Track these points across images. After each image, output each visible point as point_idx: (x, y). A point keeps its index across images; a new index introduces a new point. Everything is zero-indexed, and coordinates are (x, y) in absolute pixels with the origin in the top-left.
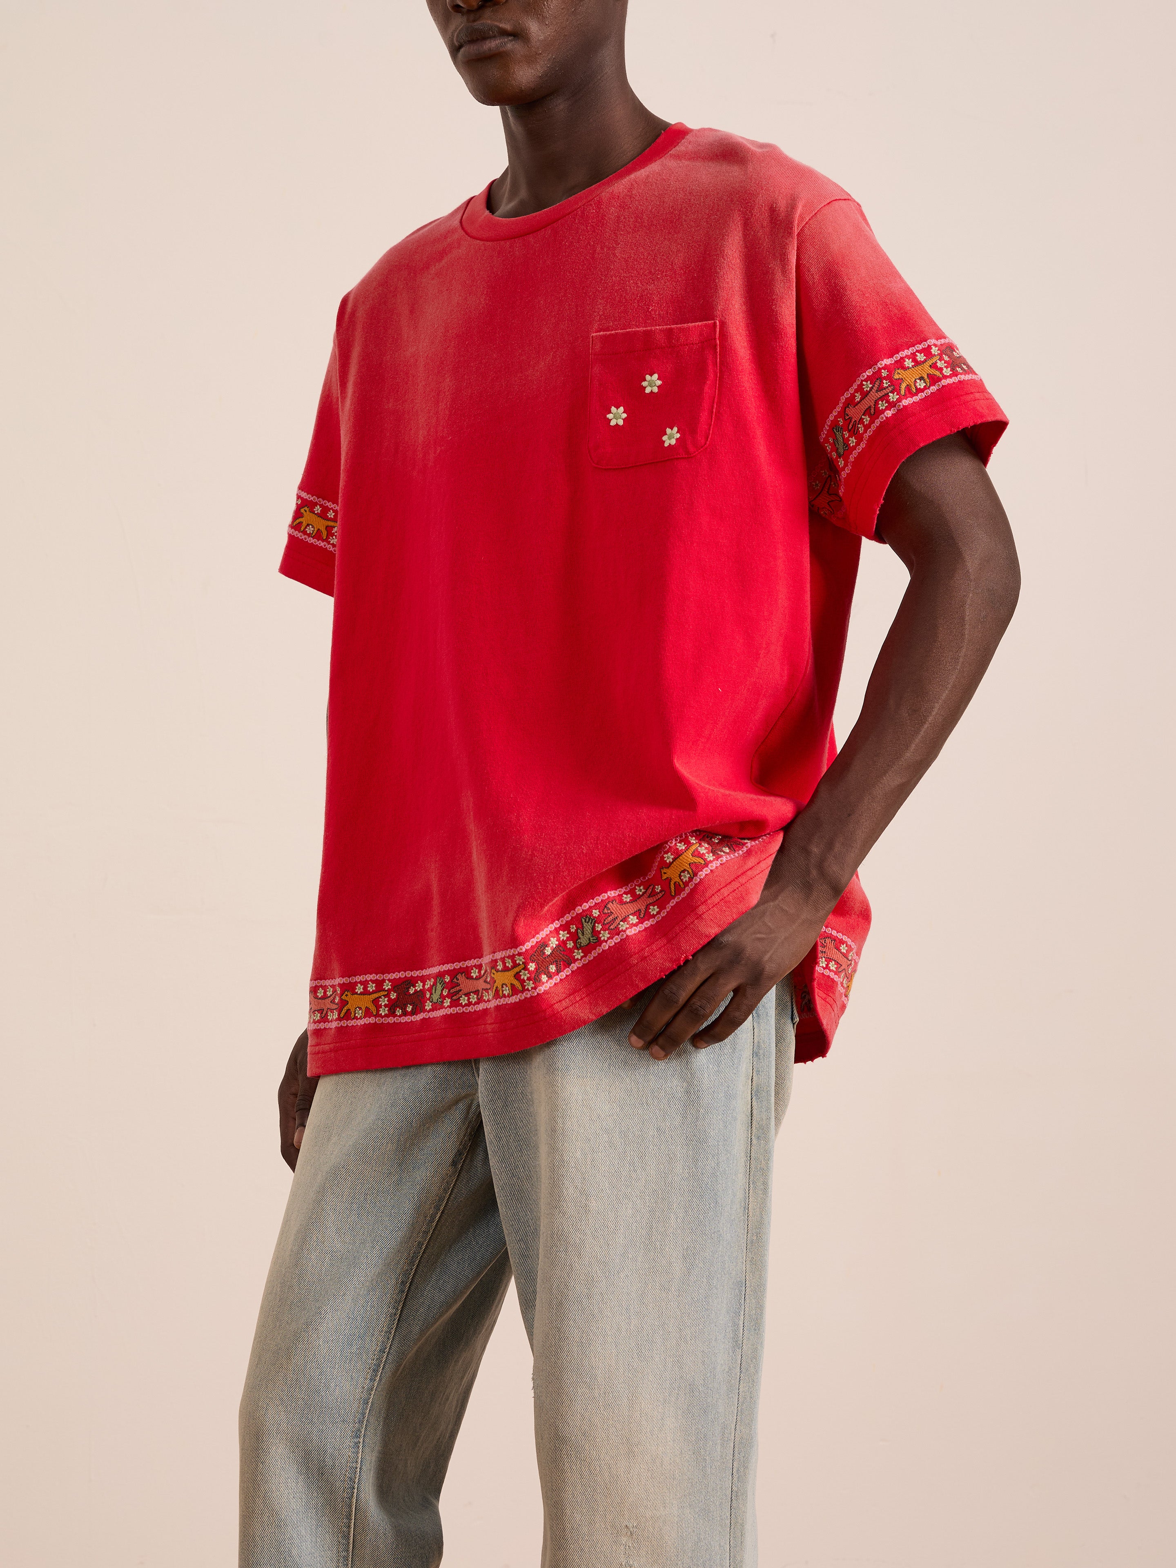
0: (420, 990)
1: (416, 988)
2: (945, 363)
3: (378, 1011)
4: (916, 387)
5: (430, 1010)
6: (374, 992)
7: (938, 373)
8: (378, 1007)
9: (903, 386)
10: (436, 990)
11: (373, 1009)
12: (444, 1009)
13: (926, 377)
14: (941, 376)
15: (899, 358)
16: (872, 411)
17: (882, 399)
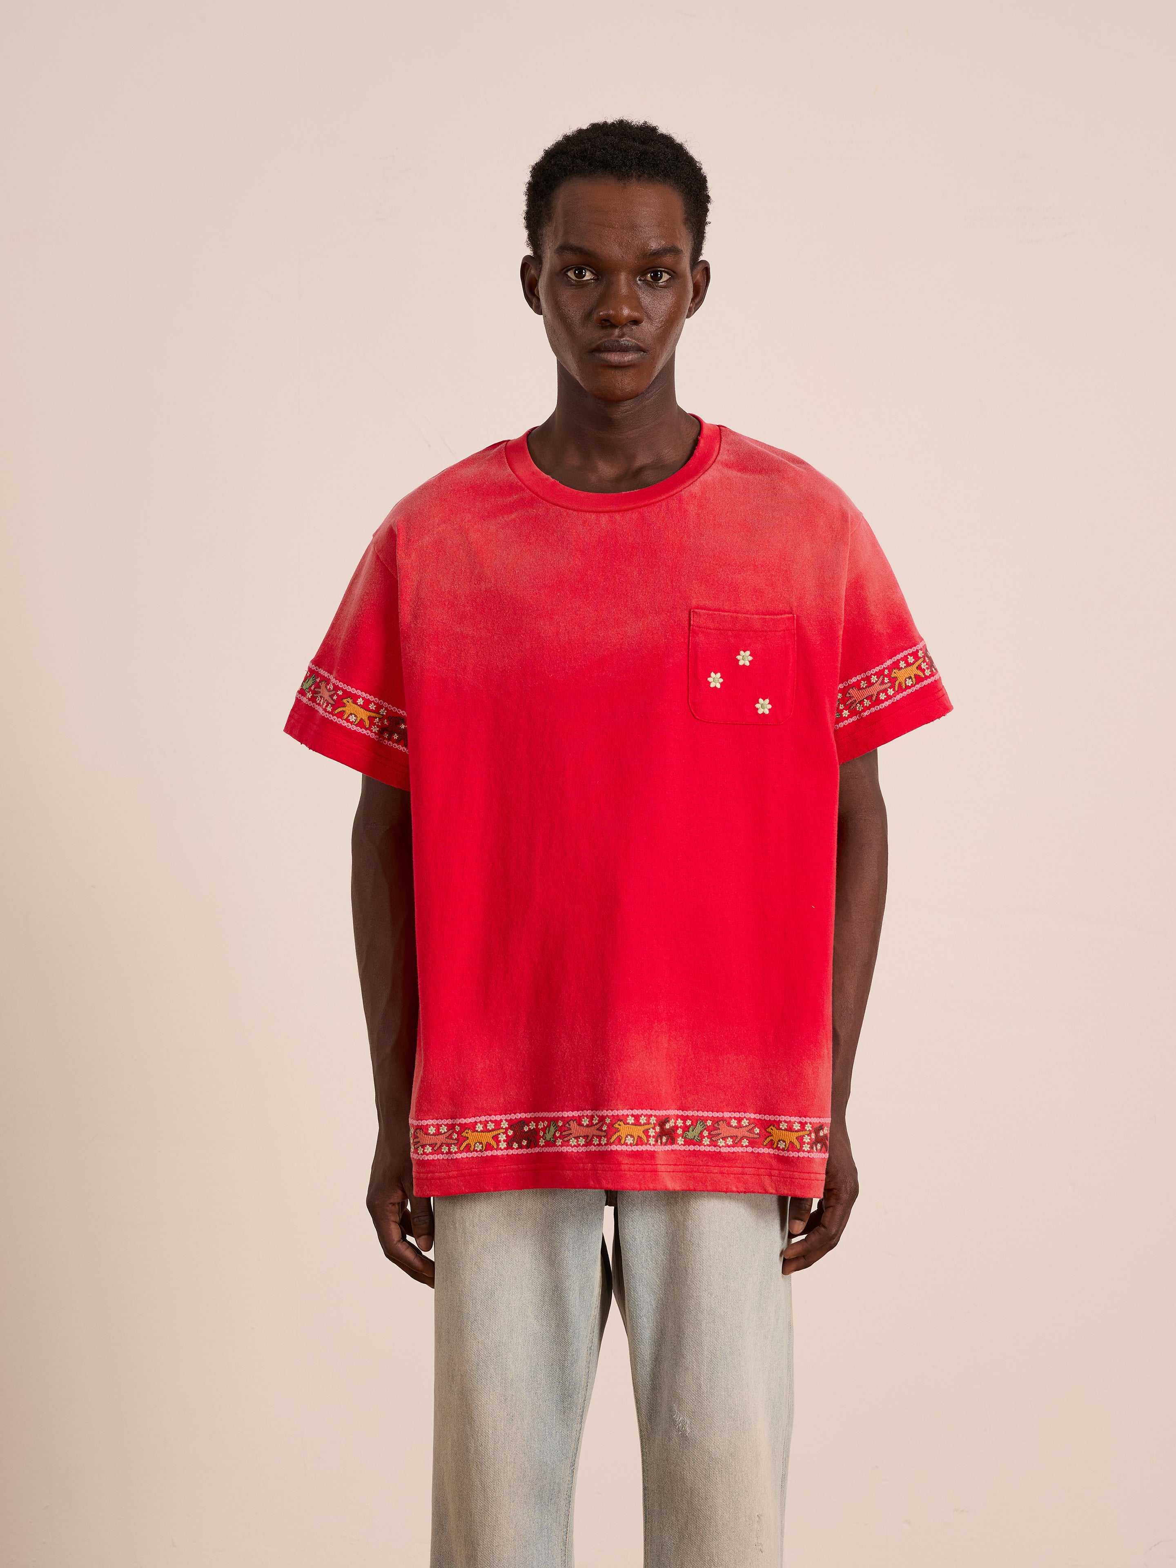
0: (534, 1129)
1: (530, 1127)
2: (927, 665)
3: (498, 1145)
4: (906, 684)
5: (543, 1146)
6: (493, 1130)
7: (921, 674)
8: (498, 1142)
9: (897, 684)
10: (549, 1131)
11: (494, 1143)
12: (556, 1147)
13: (913, 677)
14: (923, 676)
15: (896, 660)
16: (874, 698)
17: (882, 691)
